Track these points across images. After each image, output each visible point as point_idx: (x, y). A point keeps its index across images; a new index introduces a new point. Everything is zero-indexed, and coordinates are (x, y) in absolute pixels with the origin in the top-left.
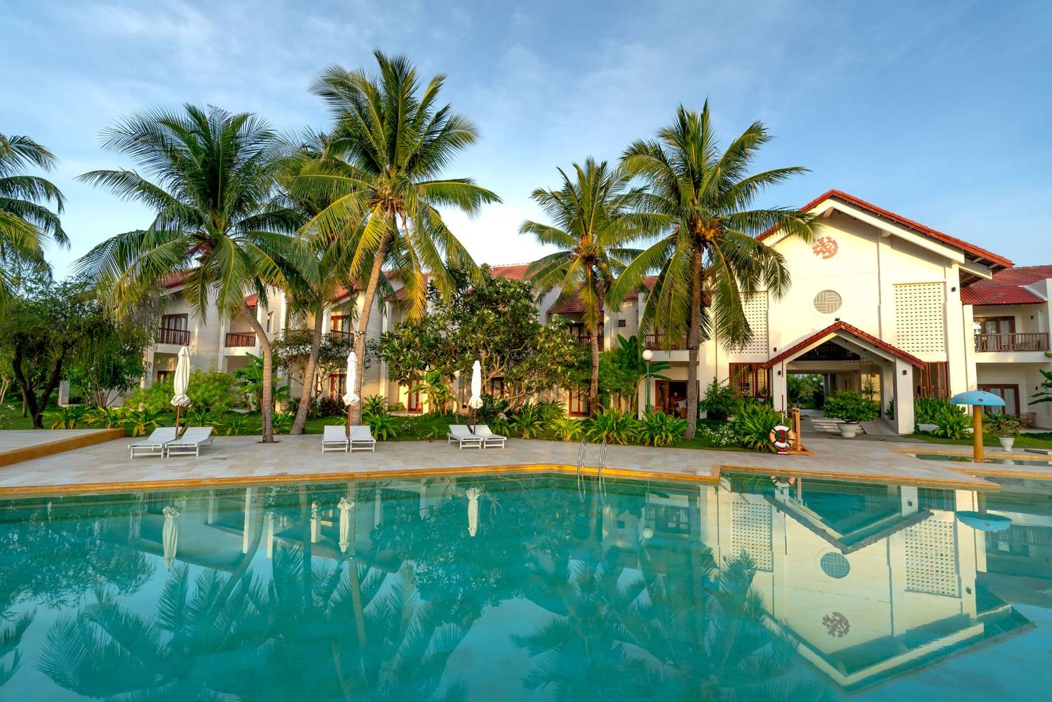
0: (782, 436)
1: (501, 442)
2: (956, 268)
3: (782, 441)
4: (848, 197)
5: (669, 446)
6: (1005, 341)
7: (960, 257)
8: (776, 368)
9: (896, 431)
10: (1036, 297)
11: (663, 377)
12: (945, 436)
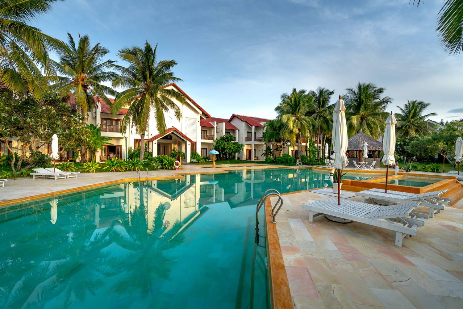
0: (177, 164)
1: (76, 175)
2: (199, 115)
3: (177, 166)
4: (178, 87)
5: (128, 171)
6: (205, 137)
7: (201, 112)
8: (154, 142)
9: (186, 162)
10: (213, 126)
11: (110, 144)
12: (198, 162)
